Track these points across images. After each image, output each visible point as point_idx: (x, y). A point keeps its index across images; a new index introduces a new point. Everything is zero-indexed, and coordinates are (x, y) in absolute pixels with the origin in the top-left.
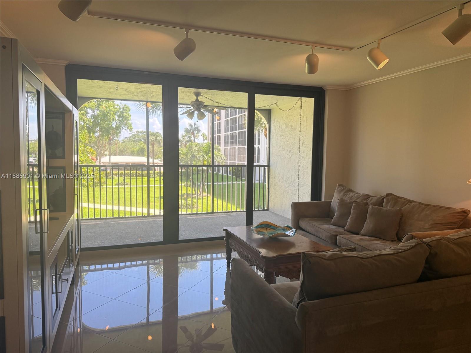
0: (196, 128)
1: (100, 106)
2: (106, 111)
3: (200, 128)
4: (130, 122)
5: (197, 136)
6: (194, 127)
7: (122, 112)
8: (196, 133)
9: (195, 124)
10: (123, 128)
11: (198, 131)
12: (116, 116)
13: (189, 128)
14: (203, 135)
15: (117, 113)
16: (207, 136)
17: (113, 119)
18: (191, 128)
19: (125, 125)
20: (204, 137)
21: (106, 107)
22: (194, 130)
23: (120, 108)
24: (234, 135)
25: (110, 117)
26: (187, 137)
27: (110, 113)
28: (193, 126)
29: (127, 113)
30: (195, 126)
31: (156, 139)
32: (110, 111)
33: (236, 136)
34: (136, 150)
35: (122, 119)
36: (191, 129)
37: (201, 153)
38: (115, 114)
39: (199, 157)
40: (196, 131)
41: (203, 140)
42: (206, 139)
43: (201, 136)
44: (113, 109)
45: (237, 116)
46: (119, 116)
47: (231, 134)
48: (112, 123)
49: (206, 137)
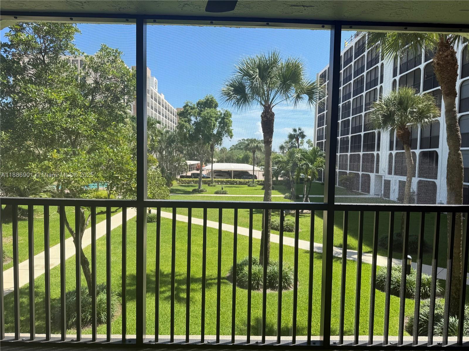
0: (300, 133)
1: (201, 113)
2: (207, 117)
3: (305, 134)
4: (231, 128)
5: (302, 143)
6: (298, 133)
7: (223, 119)
8: (300, 139)
9: (299, 129)
10: (223, 134)
11: (303, 136)
12: (217, 123)
13: (293, 133)
14: (309, 142)
15: (218, 119)
16: (313, 142)
17: (214, 125)
18: (295, 133)
19: (226, 132)
20: (309, 144)
21: (207, 113)
22: (298, 135)
23: (221, 114)
24: (345, 139)
25: (211, 123)
26: (290, 143)
27: (211, 119)
28: (298, 131)
29: (228, 119)
30: (300, 131)
31: (257, 146)
32: (211, 117)
33: (349, 140)
34: (241, 157)
35: (223, 126)
36: (295, 135)
37: (305, 160)
38: (216, 120)
39: (302, 166)
40: (300, 136)
41: (309, 147)
42: (312, 146)
43: (307, 142)
44: (215, 115)
45: (350, 118)
46: (220, 123)
47: (342, 139)
48: (213, 129)
49: (312, 144)
